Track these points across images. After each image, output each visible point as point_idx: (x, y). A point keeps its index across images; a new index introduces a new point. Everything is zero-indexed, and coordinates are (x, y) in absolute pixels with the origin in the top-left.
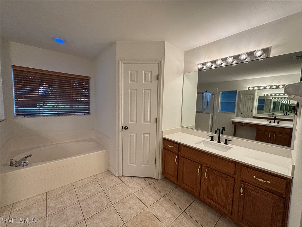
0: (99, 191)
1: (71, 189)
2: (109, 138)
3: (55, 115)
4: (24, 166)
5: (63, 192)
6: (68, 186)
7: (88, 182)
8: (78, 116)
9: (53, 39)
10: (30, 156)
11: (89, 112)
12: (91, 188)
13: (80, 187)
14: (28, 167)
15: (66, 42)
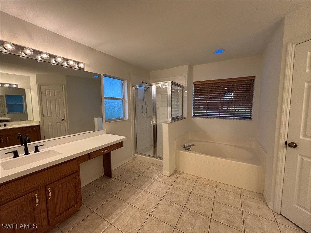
0: (237, 207)
1: (213, 186)
2: (266, 153)
3: (216, 118)
4: (188, 150)
5: (207, 184)
6: (213, 182)
7: (230, 190)
8: (237, 120)
9: (214, 52)
10: (194, 145)
11: (251, 117)
12: (231, 197)
13: (221, 189)
14: (191, 152)
15: (224, 50)
